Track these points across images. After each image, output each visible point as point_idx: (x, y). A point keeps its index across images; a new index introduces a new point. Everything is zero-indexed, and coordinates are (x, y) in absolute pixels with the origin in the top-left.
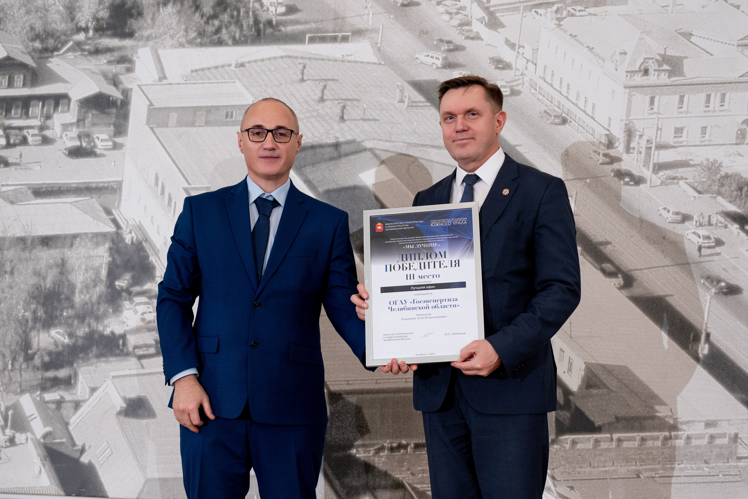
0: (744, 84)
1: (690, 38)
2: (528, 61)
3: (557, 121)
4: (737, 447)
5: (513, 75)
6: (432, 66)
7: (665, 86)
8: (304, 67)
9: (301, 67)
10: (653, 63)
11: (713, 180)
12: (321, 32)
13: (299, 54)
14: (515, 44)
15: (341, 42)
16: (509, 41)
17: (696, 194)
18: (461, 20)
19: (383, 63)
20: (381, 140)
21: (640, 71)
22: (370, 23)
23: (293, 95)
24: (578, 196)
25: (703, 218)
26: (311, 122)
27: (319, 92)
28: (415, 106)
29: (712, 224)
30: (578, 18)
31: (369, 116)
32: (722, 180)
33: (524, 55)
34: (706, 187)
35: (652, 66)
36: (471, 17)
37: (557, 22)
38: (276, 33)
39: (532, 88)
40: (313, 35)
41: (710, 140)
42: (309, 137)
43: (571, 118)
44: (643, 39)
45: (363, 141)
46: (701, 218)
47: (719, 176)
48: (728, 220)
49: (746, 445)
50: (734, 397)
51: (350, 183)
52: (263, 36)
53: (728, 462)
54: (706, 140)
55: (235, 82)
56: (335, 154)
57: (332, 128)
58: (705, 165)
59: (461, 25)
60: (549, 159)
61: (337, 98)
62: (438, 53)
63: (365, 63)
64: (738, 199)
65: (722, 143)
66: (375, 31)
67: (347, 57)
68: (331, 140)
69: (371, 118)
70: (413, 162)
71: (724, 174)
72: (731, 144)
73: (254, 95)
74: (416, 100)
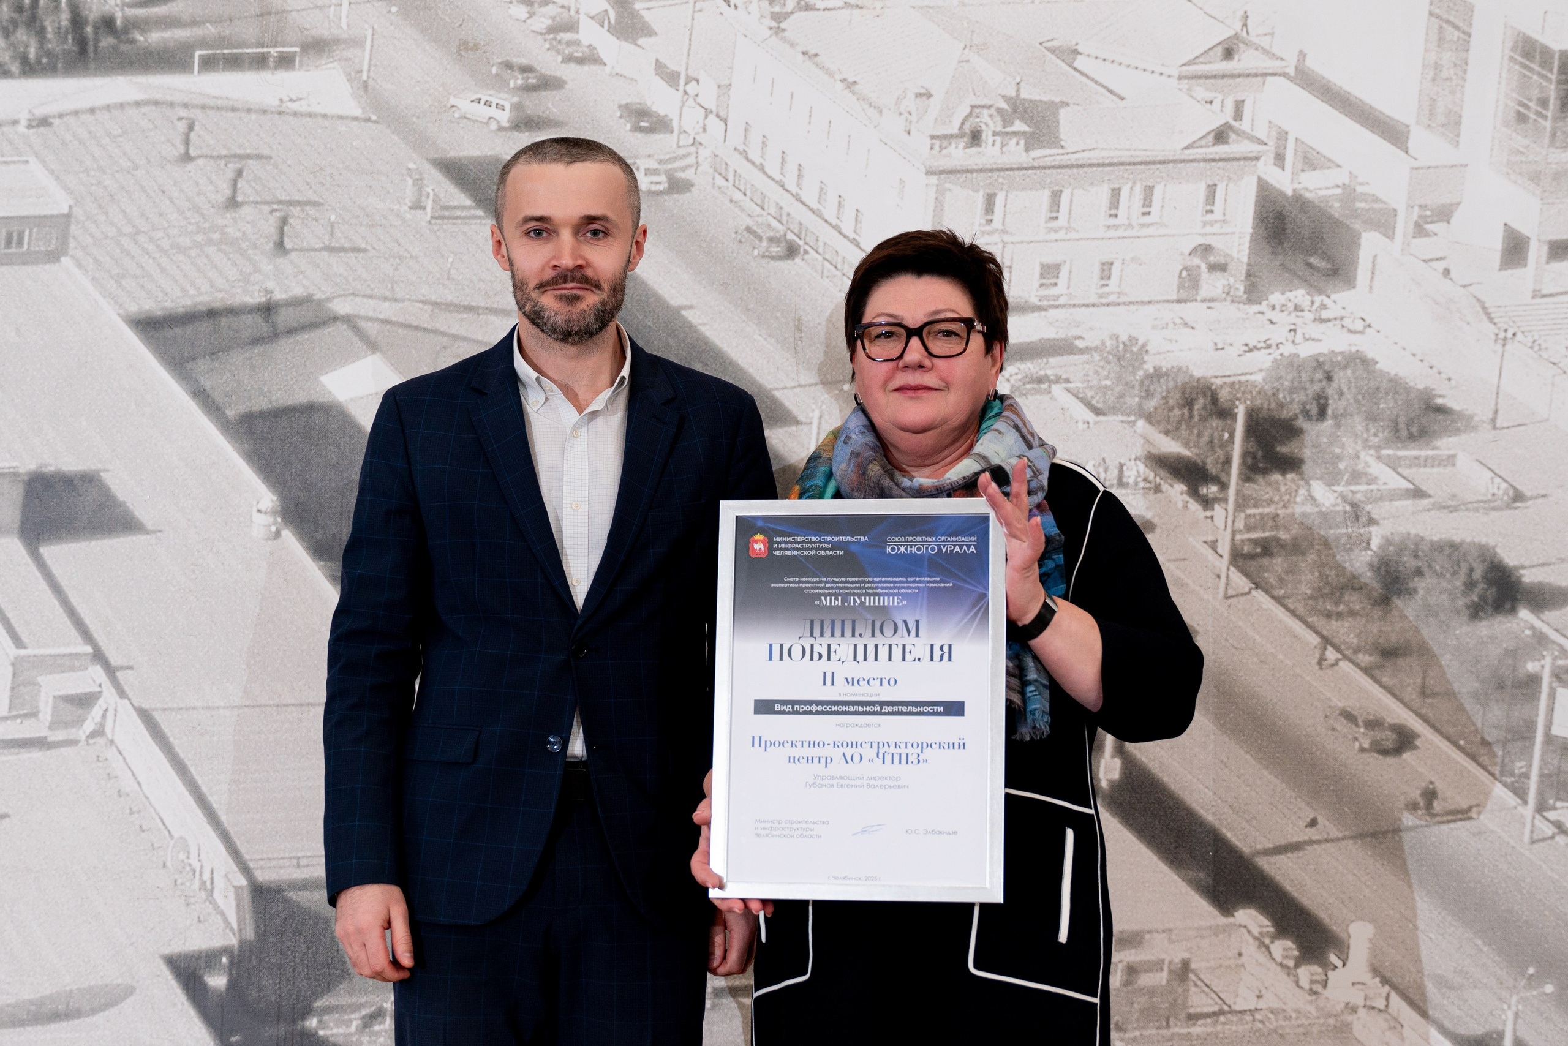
0: (1195, 164)
1: (1074, 59)
2: (708, 112)
3: (775, 250)
4: (1188, 991)
5: (674, 146)
6: (487, 124)
7: (1018, 169)
8: (191, 127)
9: (182, 126)
10: (991, 116)
11: (1127, 384)
12: (230, 46)
13: (178, 98)
14: (679, 74)
15: (276, 68)
16: (665, 66)
17: (1090, 416)
18: (553, 18)
19: (374, 118)
20: (371, 297)
21: (962, 135)
22: (344, 25)
23: (163, 192)
24: (823, 421)
25: (1106, 471)
26: (207, 256)
27: (225, 186)
28: (449, 218)
29: (1128, 484)
30: (821, 13)
31: (343, 241)
32: (1146, 382)
33: (699, 100)
34: (1112, 398)
35: (990, 124)
36: (577, 12)
37: (774, 24)
38: (124, 47)
39: (716, 175)
40: (210, 52)
41: (1119, 293)
42: (203, 290)
43: (806, 243)
44: (968, 61)
45: (328, 300)
46: (1101, 470)
47: (1141, 373)
48: (1162, 473)
49: (1207, 986)
50: (1180, 877)
51: (300, 397)
52: (92, 55)
53: (1168, 1026)
54: (1112, 293)
55: (27, 162)
56: (266, 329)
57: (257, 270)
58: (1108, 349)
59: (554, 29)
60: (756, 337)
61: (268, 198)
62: (502, 95)
63: (333, 117)
64: (1184, 427)
65: (1146, 299)
66: (356, 42)
67: (290, 104)
68: (256, 298)
69: (346, 245)
70: (445, 348)
71: (1151, 370)
72: (1168, 301)
73: (72, 193)
74: (451, 203)
